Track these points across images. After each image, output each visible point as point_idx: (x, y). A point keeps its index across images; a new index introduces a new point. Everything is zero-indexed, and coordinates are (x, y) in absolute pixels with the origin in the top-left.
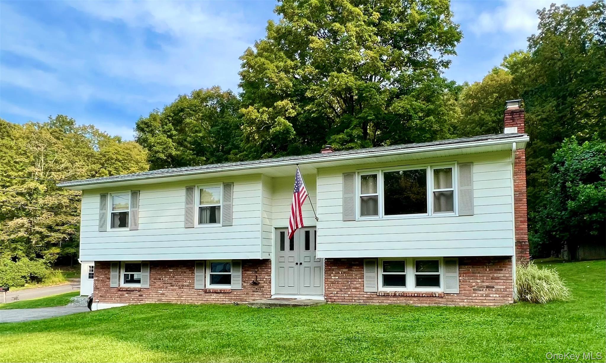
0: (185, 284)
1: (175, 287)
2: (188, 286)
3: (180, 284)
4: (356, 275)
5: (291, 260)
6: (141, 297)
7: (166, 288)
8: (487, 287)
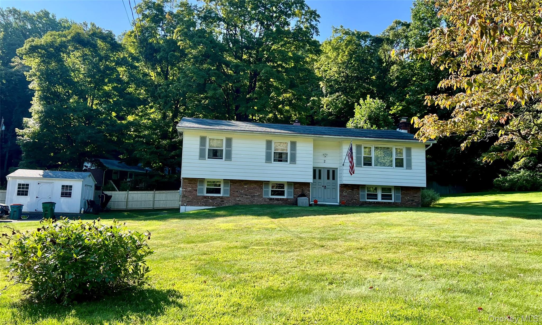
0: (255, 195)
1: (248, 197)
2: (257, 196)
3: (252, 194)
4: (356, 193)
5: (320, 184)
6: (223, 202)
7: (242, 197)
8: (412, 200)
